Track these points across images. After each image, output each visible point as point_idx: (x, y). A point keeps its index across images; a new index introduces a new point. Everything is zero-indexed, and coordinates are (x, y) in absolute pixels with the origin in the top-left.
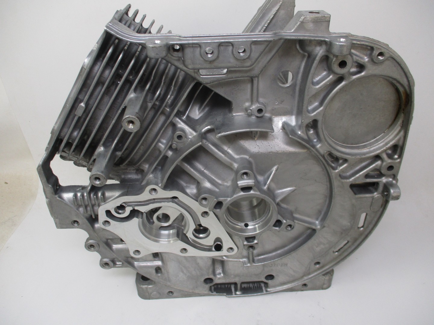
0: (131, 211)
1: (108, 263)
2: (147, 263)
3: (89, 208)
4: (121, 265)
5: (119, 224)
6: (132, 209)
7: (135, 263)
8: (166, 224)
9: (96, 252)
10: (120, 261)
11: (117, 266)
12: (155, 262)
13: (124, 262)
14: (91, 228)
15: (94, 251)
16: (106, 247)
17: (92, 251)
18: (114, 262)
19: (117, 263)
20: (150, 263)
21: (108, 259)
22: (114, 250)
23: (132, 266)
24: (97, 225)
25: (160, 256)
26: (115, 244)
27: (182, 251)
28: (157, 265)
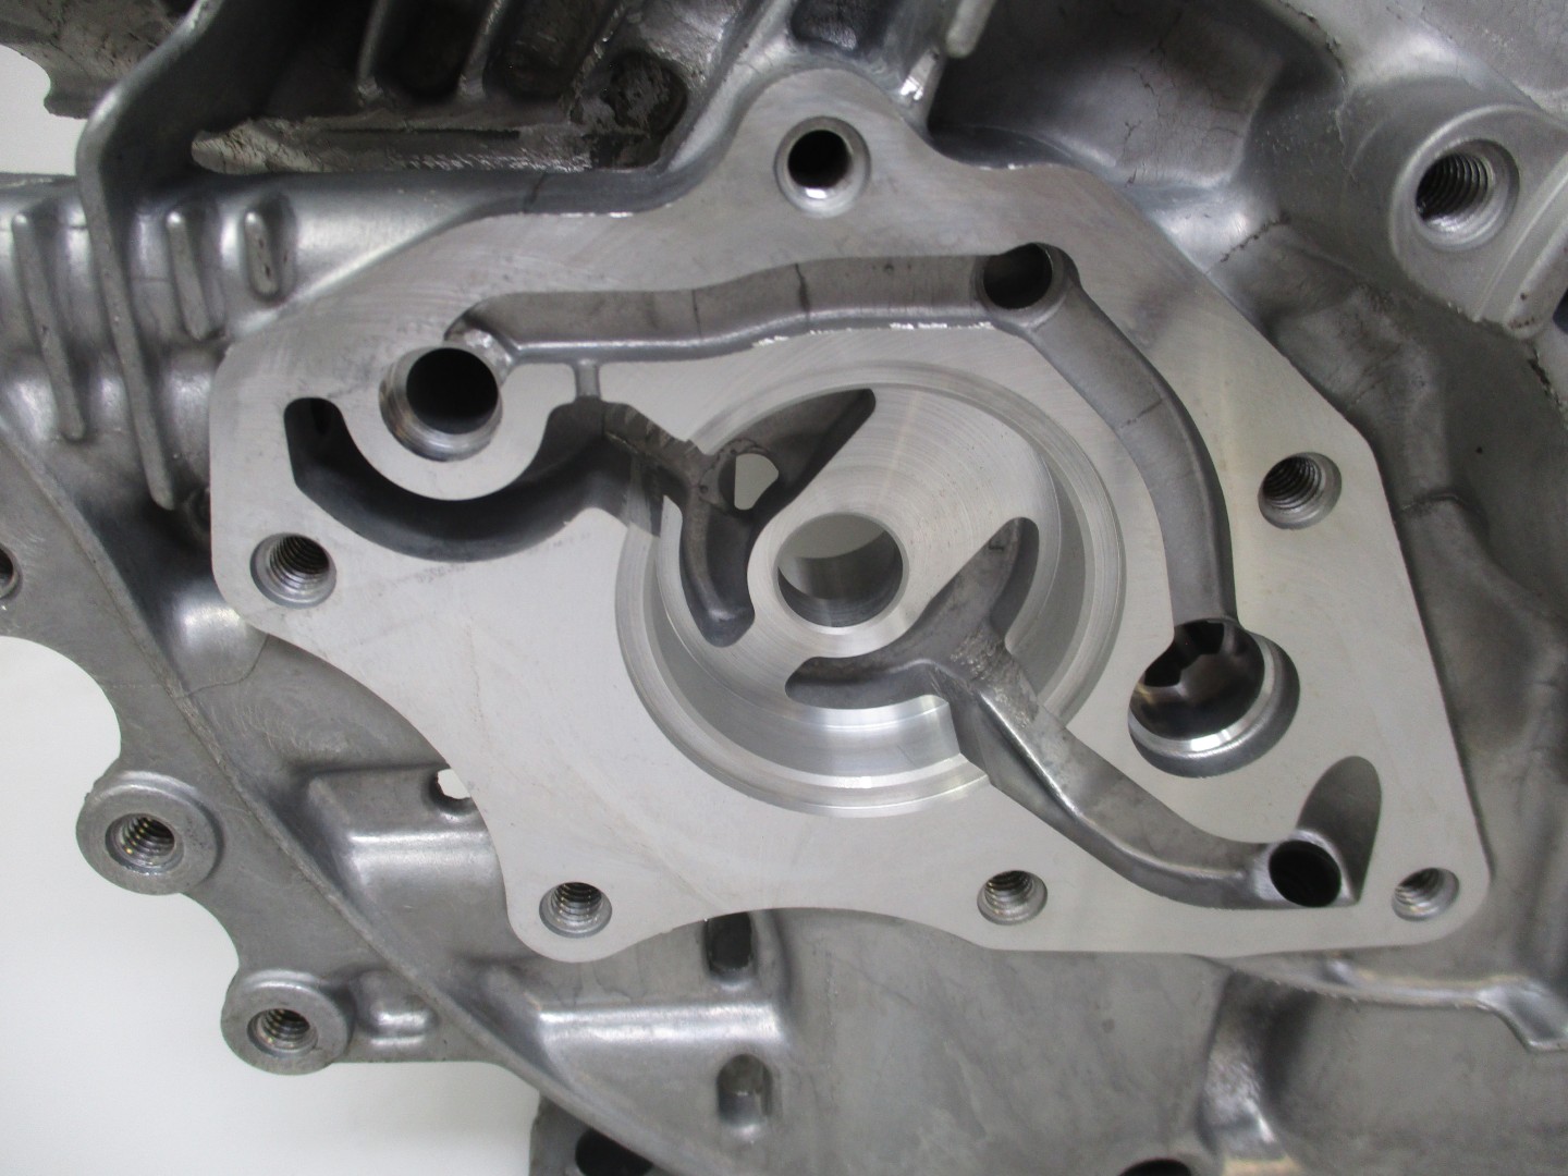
0: (559, 421)
1: (298, 1009)
2: (645, 1024)
3: (110, 391)
4: (415, 1041)
5: (419, 577)
6: (567, 396)
7: (548, 1018)
8: (855, 640)
9: (188, 894)
10: (414, 1001)
11: (381, 1043)
12: (716, 1011)
13: (447, 1004)
14: (141, 629)
15: (170, 889)
16: (287, 844)
17: (150, 889)
18: (350, 998)
19: (387, 1018)
20: (676, 1024)
21: (301, 976)
22: (364, 880)
23: (521, 1044)
24: (197, 619)
25: (767, 953)
26: (367, 831)
27: (991, 902)
28: (736, 1042)
